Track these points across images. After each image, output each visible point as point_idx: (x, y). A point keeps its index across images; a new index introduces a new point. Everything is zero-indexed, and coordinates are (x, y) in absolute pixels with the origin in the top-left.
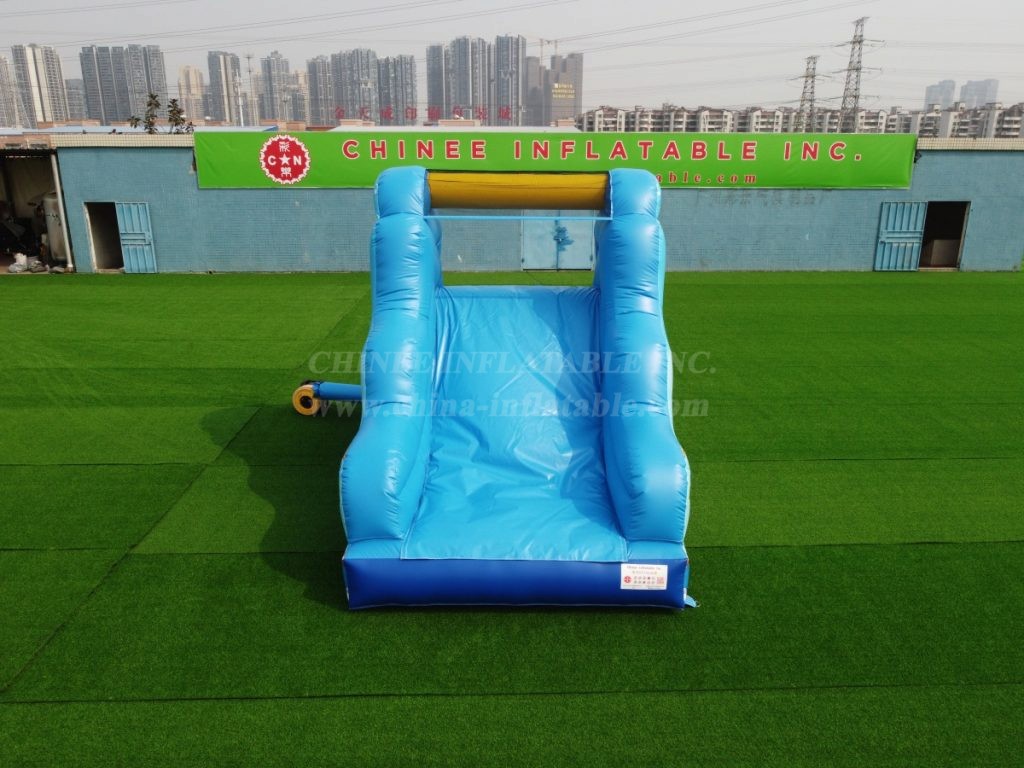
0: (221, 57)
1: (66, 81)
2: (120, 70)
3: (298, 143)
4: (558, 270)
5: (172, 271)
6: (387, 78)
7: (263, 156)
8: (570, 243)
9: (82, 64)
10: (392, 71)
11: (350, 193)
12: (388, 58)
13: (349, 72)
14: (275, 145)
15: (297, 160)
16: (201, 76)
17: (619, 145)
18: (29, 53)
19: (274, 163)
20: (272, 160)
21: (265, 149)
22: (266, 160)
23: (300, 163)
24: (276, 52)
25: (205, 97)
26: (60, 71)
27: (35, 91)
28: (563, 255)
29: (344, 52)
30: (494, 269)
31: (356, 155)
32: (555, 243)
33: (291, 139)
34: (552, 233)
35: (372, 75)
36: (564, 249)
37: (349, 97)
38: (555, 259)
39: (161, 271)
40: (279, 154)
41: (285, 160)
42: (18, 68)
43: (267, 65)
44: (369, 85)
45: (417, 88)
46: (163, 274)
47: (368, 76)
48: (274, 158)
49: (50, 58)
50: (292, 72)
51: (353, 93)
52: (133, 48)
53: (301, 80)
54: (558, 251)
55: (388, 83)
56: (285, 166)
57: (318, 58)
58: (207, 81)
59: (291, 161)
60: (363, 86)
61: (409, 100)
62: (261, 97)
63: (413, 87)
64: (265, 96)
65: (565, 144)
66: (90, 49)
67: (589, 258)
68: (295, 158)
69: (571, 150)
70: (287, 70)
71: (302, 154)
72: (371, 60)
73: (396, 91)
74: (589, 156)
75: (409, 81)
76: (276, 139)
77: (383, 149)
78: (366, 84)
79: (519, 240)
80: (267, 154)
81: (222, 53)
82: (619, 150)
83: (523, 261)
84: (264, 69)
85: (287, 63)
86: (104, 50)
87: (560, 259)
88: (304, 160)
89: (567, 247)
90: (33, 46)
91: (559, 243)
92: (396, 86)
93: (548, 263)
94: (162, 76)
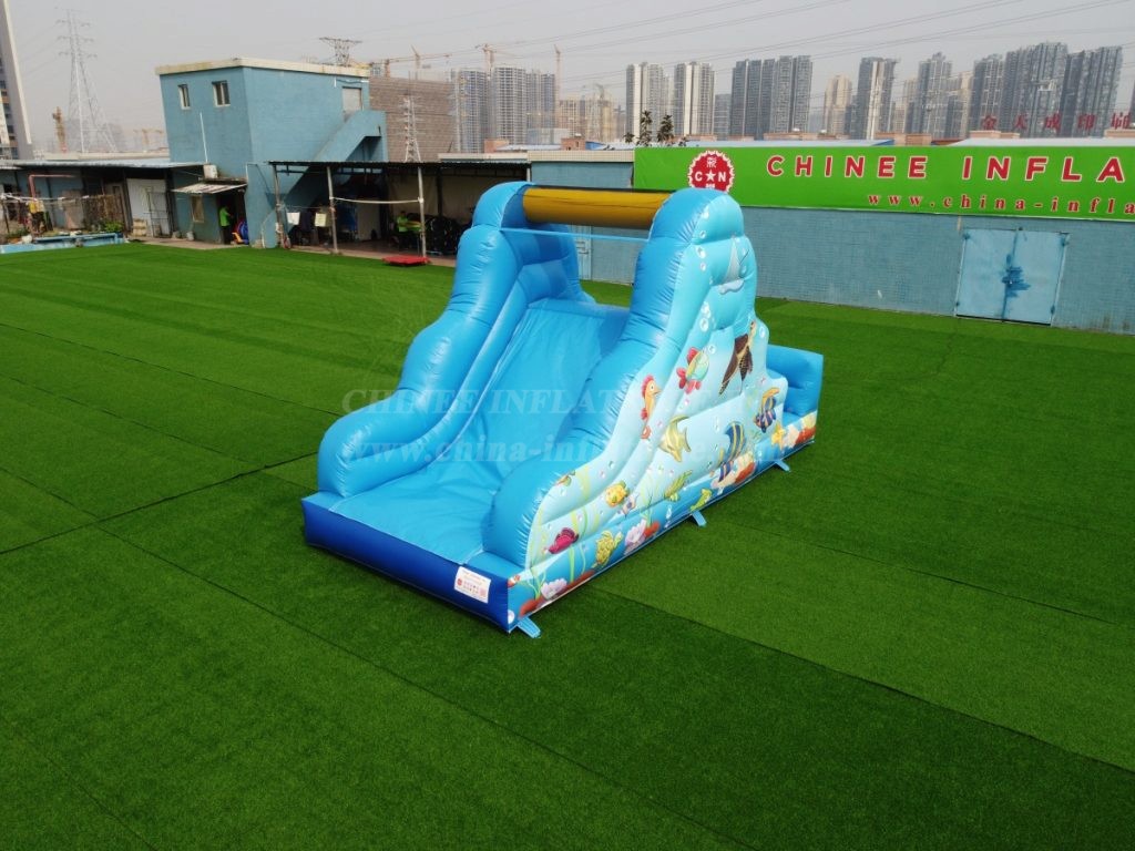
0: (875, 64)
1: (717, 97)
2: (767, 83)
3: (725, 159)
4: (1004, 320)
5: (602, 279)
6: (1078, 75)
7: (691, 172)
8: (1024, 287)
9: (734, 79)
10: (1086, 68)
11: (769, 211)
12: (1083, 52)
13: (1026, 72)
14: (704, 160)
15: (722, 177)
16: (850, 84)
17: (1114, 163)
18: (689, 70)
19: (700, 179)
20: (699, 176)
21: (694, 164)
22: (693, 176)
23: (724, 180)
24: (939, 54)
25: (849, 108)
26: (713, 84)
27: (687, 108)
28: (1012, 302)
29: (1024, 48)
30: (919, 311)
31: (780, 172)
32: (1003, 286)
33: (719, 155)
34: (1001, 273)
35: (1056, 73)
36: (1015, 295)
37: (1020, 103)
38: (1002, 307)
39: (595, 279)
40: (706, 170)
41: (711, 176)
42: (676, 86)
43: (926, 70)
44: (1051, 87)
45: (1118, 89)
46: (596, 282)
47: (1051, 76)
48: (700, 173)
49: (706, 73)
50: (954, 77)
51: (1026, 99)
52: (784, 60)
53: (965, 85)
54: (1007, 296)
55: (1076, 84)
56: (710, 182)
57: (989, 57)
58: (855, 92)
59: (716, 178)
60: (1041, 89)
61: (1102, 105)
62: (911, 107)
63: (1112, 87)
64: (916, 106)
65: (1032, 161)
66: (744, 63)
67: (1049, 310)
68: (720, 174)
69: (1041, 169)
70: (948, 75)
71: (727, 170)
72: (1059, 55)
73: (1086, 93)
74: (1067, 176)
75: (1108, 80)
76: (704, 155)
77: (808, 166)
78: (1046, 86)
79: (956, 279)
80: (695, 170)
81: (875, 59)
82: (1112, 169)
83: (958, 304)
84: (921, 74)
85: (949, 65)
86: (756, 63)
87: (1007, 307)
88: (728, 176)
89: (1019, 292)
90: (693, 64)
91: (1009, 287)
92: (1087, 87)
93: (991, 310)
94: (808, 88)
